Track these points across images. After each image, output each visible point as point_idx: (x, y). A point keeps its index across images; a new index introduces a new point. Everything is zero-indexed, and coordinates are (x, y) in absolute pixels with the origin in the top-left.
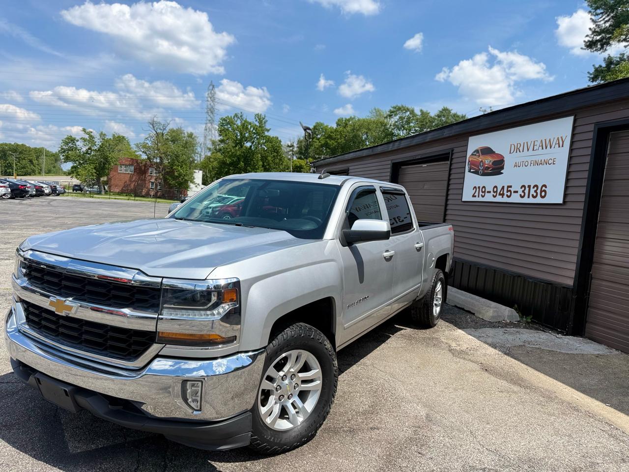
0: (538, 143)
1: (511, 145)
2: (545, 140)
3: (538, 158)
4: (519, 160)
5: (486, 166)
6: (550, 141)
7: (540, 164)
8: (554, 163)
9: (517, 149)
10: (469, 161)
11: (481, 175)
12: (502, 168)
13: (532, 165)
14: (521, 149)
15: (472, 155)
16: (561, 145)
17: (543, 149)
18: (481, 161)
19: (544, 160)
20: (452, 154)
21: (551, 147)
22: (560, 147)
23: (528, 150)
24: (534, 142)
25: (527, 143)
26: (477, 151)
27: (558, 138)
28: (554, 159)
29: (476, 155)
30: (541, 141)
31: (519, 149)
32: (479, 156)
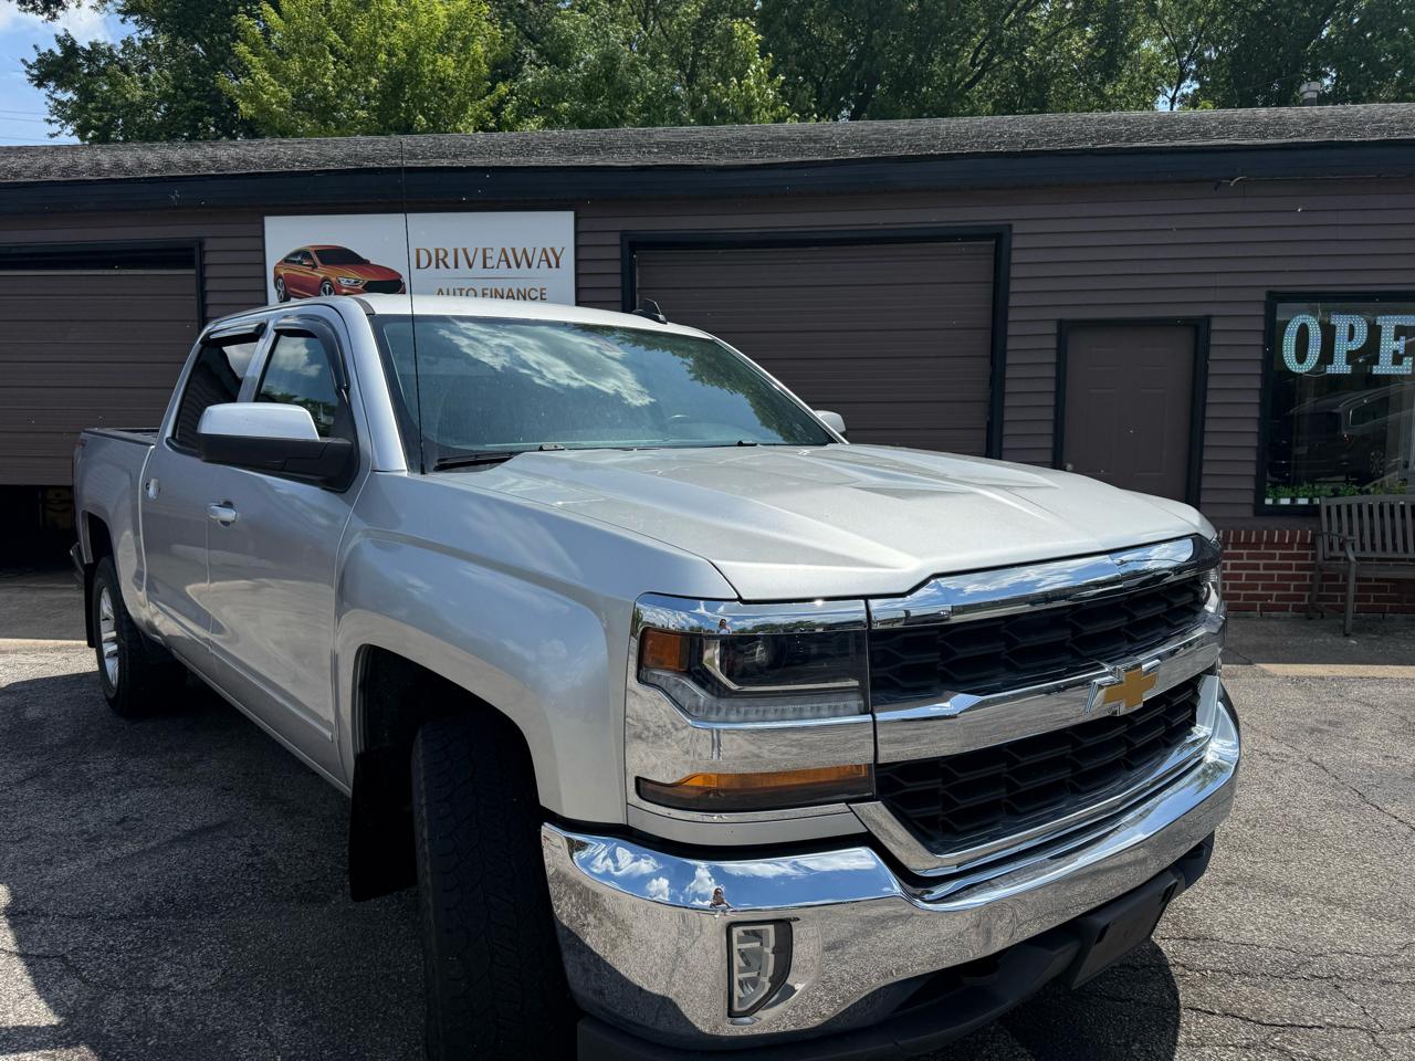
0: (495, 255)
1: (418, 250)
2: (513, 250)
3: (499, 285)
4: (449, 286)
5: (345, 291)
6: (525, 251)
7: (508, 296)
8: (544, 297)
9: (439, 261)
10: (277, 277)
13: (487, 297)
14: (450, 261)
15: (286, 260)
16: (554, 264)
17: (509, 267)
18: (324, 280)
19: (519, 291)
20: (202, 253)
21: (530, 266)
22: (550, 266)
23: (470, 266)
24: (484, 250)
25: (465, 250)
26: (304, 254)
27: (544, 250)
28: (542, 289)
29: (300, 263)
30: (503, 250)
31: (443, 260)
32: (314, 267)
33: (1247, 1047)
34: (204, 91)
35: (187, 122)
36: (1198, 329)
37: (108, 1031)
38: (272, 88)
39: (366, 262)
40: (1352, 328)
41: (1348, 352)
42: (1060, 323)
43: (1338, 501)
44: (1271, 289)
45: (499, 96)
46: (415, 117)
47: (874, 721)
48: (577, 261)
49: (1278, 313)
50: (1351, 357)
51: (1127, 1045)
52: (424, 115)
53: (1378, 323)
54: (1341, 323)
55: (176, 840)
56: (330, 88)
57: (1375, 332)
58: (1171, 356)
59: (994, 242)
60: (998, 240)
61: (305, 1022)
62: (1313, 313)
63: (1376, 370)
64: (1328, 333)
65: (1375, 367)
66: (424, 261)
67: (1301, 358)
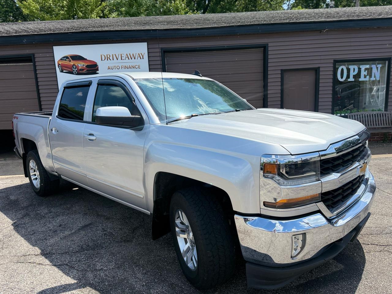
0: (124, 56)
1: (101, 55)
2: (130, 54)
3: (128, 65)
4: (111, 65)
5: (80, 68)
6: (133, 54)
7: (129, 68)
8: (139, 67)
9: (108, 58)
10: (59, 65)
11: (76, 74)
12: (98, 70)
13: (123, 68)
14: (111, 58)
15: (61, 59)
16: (142, 58)
17: (129, 59)
18: (74, 65)
19: (132, 66)
20: (34, 58)
21: (135, 59)
22: (141, 59)
23: (117, 59)
24: (121, 55)
25: (115, 55)
26: (67, 57)
27: (139, 54)
28: (139, 65)
29: (66, 60)
30: (127, 54)
31: (109, 58)
32: (70, 61)
33: (380, 251)
34: (8, 5)
35: (3, 15)
36: (317, 71)
37: (93, 282)
38: (33, 4)
39: (86, 59)
40: (354, 69)
41: (353, 75)
42: (282, 70)
43: (352, 114)
44: (334, 59)
45: (103, 6)
46: (79, 13)
47: (322, 182)
48: (149, 57)
49: (336, 66)
50: (354, 77)
51: (353, 254)
52: (81, 12)
53: (360, 67)
54: (351, 67)
55: (79, 229)
56: (52, 5)
57: (360, 70)
58: (310, 78)
59: (263, 49)
60: (265, 48)
61: (145, 273)
62: (345, 65)
63: (360, 80)
64: (348, 70)
65: (360, 79)
66: (103, 59)
67: (342, 78)
